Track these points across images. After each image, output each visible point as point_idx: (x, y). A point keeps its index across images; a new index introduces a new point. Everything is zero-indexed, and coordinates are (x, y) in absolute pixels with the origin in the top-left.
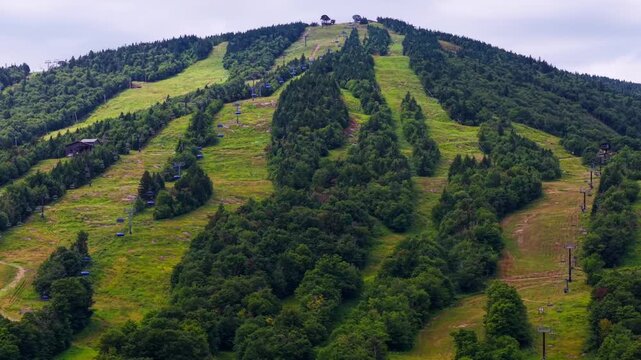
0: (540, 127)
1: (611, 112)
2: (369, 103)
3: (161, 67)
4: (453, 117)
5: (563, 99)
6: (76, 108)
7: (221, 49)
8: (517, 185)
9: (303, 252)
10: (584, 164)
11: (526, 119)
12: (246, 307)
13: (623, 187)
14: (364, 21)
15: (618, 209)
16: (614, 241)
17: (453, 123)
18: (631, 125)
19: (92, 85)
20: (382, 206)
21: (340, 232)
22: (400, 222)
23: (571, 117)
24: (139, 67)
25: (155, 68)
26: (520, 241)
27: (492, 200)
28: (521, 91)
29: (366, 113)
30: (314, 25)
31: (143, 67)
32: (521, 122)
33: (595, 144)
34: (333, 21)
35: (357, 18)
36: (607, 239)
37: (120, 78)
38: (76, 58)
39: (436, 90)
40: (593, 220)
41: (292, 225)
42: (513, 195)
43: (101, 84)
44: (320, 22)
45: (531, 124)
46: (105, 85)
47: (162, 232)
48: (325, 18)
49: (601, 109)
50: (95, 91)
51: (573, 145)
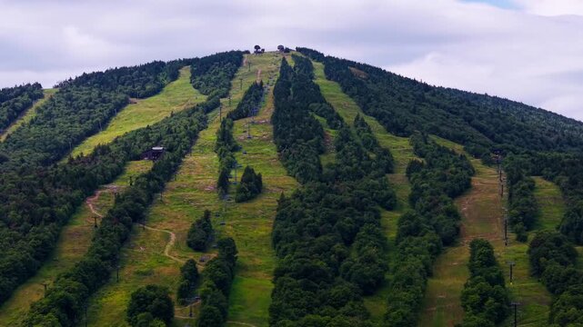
0: (447, 137)
1: (483, 123)
2: (334, 122)
3: (148, 87)
4: (389, 130)
5: (451, 115)
6: (98, 119)
7: (186, 72)
8: (458, 180)
9: (349, 222)
10: (484, 164)
11: (436, 131)
12: (334, 253)
13: (526, 181)
14: (287, 50)
15: (525, 195)
16: (527, 215)
17: (389, 135)
18: (498, 133)
19: (104, 101)
20: (377, 193)
21: (362, 210)
22: (390, 204)
23: (459, 128)
24: (130, 87)
25: (144, 88)
26: (466, 215)
27: (445, 190)
28: (423, 109)
29: (331, 128)
30: (247, 52)
31: (134, 87)
32: (433, 134)
33: (488, 150)
34: (263, 50)
35: (281, 48)
36: (523, 214)
37: (121, 96)
38: (74, 78)
39: (372, 110)
40: (511, 202)
41: (334, 206)
42: (457, 187)
43: (110, 101)
44: (252, 50)
45: (440, 135)
46: (113, 101)
47: (245, 211)
48: (257, 47)
49: (476, 121)
50: (108, 107)
51: (474, 150)
